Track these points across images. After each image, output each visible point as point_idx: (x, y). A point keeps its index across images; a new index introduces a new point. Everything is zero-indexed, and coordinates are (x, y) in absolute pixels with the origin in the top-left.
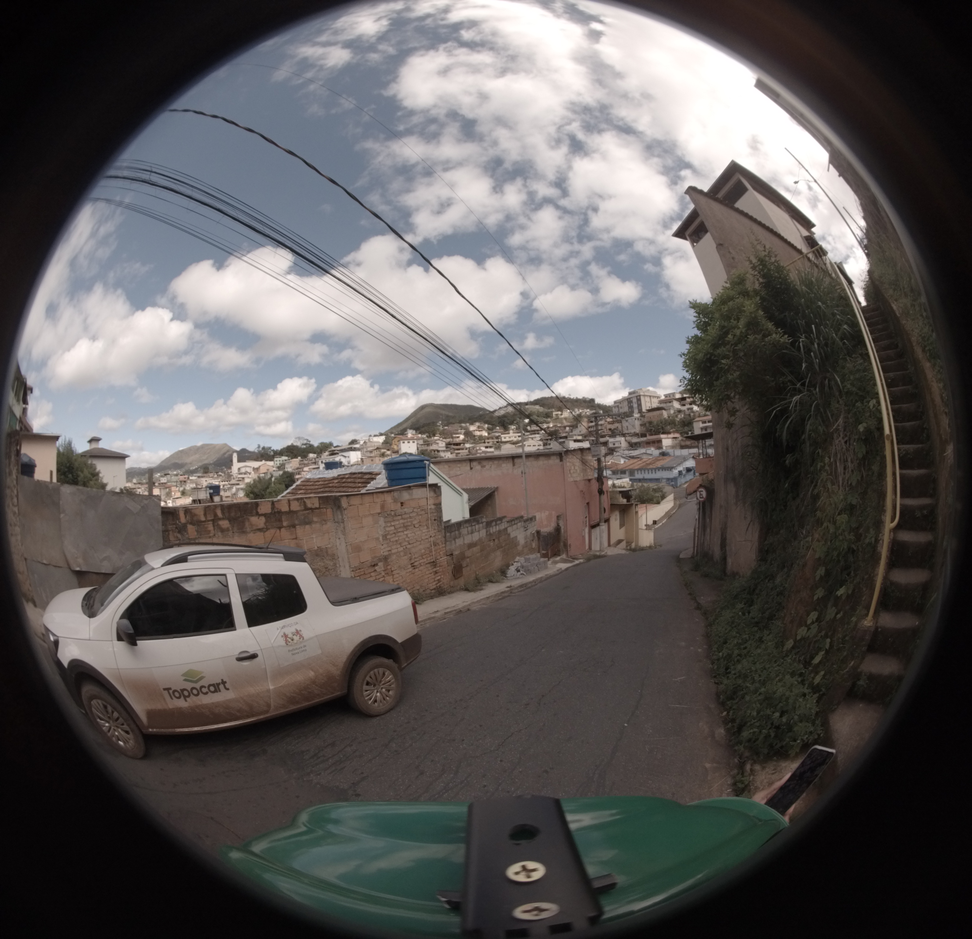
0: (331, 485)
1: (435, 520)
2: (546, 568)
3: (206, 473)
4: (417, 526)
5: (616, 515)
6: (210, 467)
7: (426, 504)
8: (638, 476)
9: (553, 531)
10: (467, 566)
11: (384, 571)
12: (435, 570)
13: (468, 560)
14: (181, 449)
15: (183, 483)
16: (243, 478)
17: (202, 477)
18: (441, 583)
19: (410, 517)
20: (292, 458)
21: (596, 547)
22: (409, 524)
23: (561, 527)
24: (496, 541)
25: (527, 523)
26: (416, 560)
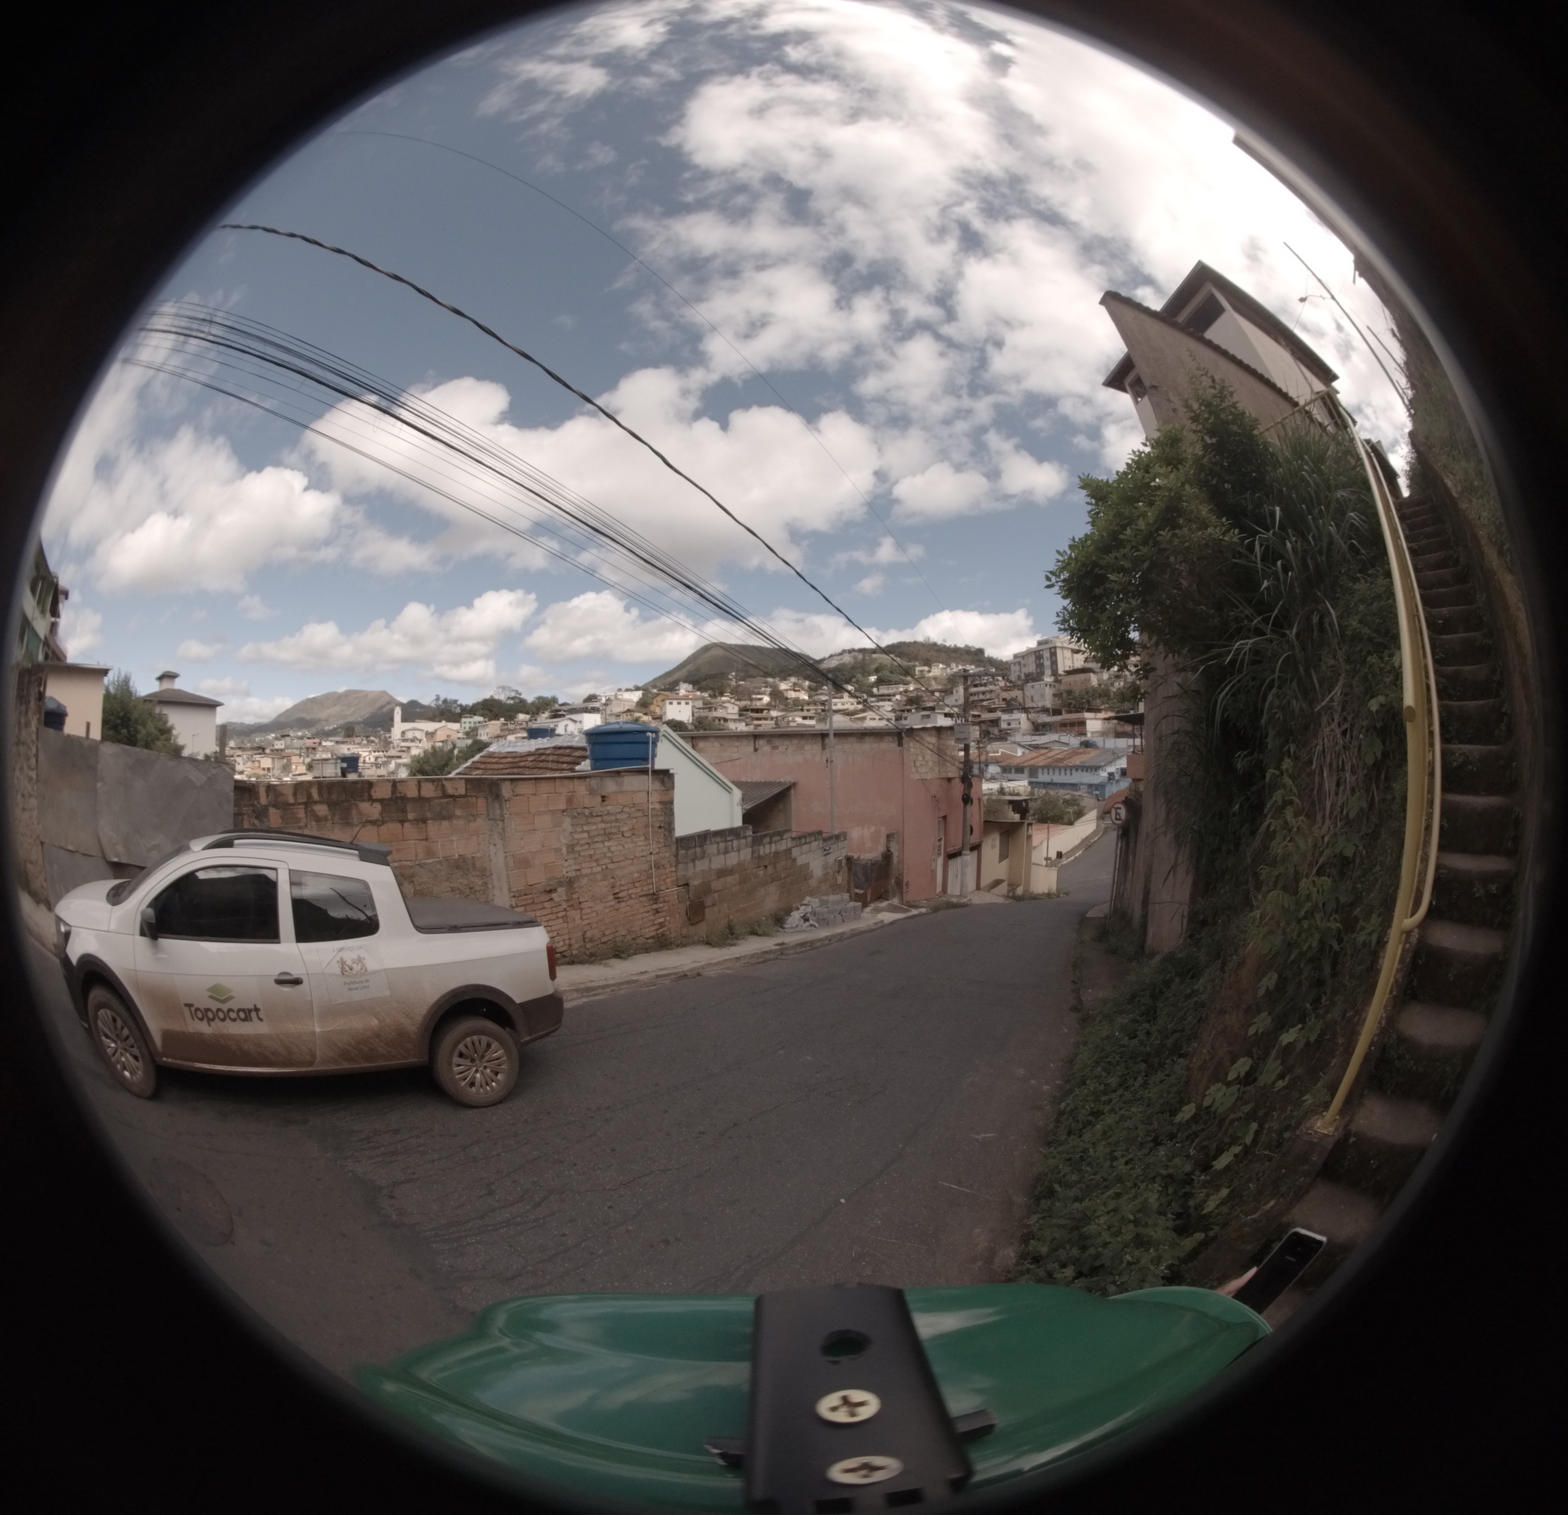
0: (522, 764)
1: (660, 827)
2: (857, 918)
3: (349, 736)
4: (627, 835)
5: (994, 840)
6: (357, 729)
7: (646, 801)
8: (1043, 777)
9: (880, 858)
10: (713, 905)
11: (567, 901)
12: (655, 906)
13: (716, 895)
14: (311, 696)
15: (310, 750)
16: (409, 748)
17: (343, 743)
18: (665, 929)
19: (617, 820)
20: (490, 720)
21: (954, 889)
22: (614, 830)
23: (892, 854)
24: (769, 868)
25: (829, 843)
26: (622, 888)
